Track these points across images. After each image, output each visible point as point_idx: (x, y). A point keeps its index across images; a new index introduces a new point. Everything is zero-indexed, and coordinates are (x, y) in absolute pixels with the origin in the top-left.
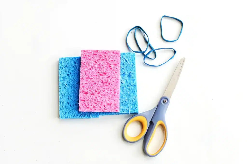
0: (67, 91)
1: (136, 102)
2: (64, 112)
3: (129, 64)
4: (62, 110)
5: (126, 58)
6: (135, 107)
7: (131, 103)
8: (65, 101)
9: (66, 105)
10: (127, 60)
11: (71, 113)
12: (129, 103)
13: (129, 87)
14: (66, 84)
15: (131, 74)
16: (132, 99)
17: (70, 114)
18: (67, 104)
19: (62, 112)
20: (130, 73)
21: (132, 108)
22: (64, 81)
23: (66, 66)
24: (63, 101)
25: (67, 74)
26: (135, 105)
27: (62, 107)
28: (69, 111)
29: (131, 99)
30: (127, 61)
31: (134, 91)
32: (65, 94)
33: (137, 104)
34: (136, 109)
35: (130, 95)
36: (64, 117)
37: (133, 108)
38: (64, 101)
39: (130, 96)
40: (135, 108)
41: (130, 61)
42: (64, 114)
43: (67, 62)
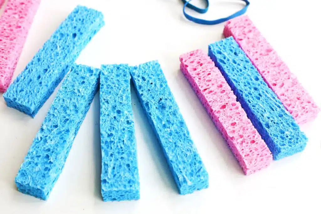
0: (53, 57)
1: (195, 156)
2: (19, 88)
3: (152, 83)
4: (18, 83)
5: (143, 74)
6: (196, 168)
7: (184, 162)
8: (37, 71)
9: (32, 78)
10: (146, 77)
11: (31, 96)
12: (180, 163)
13: (169, 128)
14: (60, 47)
15: (163, 101)
16: (184, 151)
17: (28, 96)
18: (36, 79)
19: (16, 85)
20: (161, 99)
21: (190, 171)
22: (60, 40)
23: (82, 20)
24: (32, 70)
25: (74, 32)
26: (195, 164)
27: (22, 78)
28: (30, 92)
29: (182, 152)
30: (147, 80)
31: (182, 133)
32: (45, 61)
33: (199, 160)
34: (202, 170)
35: (177, 144)
36: (13, 95)
37: (192, 171)
38: (34, 70)
39: (176, 146)
40: (197, 170)
41: (153, 78)
42: (17, 91)
43: (88, 15)
